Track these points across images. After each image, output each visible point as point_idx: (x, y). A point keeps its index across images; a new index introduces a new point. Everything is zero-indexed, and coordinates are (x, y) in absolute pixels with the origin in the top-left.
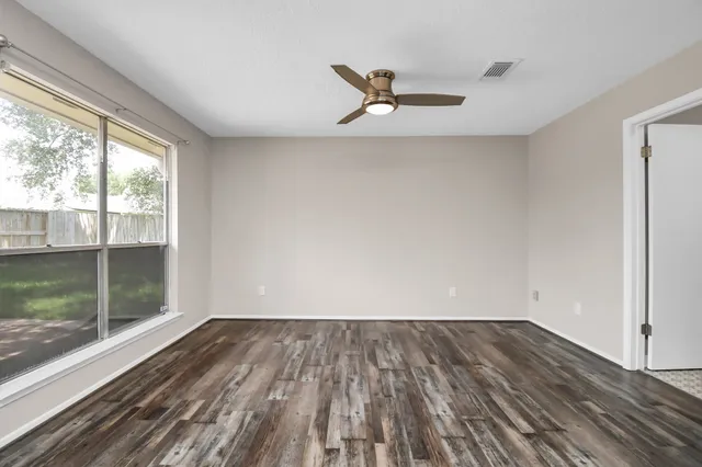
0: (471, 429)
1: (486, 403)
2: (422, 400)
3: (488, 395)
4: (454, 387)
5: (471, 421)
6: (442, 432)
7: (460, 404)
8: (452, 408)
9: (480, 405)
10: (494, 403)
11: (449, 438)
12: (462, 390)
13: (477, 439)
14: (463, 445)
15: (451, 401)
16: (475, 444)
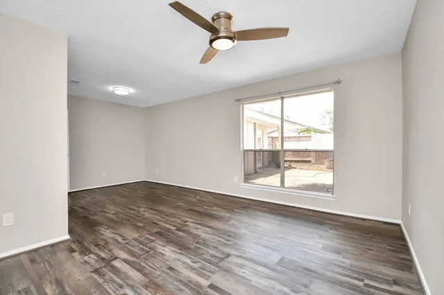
0: (145, 248)
1: (144, 267)
2: (180, 249)
3: (145, 275)
4: (171, 269)
5: (147, 252)
6: (158, 242)
7: (159, 258)
8: (161, 253)
9: (147, 264)
10: (138, 270)
11: (153, 241)
12: (163, 269)
13: (141, 246)
14: (146, 241)
15: (165, 257)
16: (141, 244)
